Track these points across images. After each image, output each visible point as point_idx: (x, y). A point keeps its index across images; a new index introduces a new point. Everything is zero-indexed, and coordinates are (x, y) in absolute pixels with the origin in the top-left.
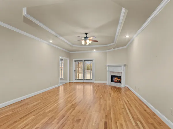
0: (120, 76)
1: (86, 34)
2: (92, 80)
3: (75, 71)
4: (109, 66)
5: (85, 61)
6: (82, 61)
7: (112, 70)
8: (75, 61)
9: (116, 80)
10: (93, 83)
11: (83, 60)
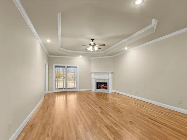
0: (107, 83)
1: (93, 40)
2: (76, 88)
3: (55, 79)
4: (95, 74)
5: (68, 67)
6: (65, 67)
7: (97, 77)
8: (56, 67)
9: (102, 86)
10: (77, 91)
11: (66, 65)
